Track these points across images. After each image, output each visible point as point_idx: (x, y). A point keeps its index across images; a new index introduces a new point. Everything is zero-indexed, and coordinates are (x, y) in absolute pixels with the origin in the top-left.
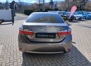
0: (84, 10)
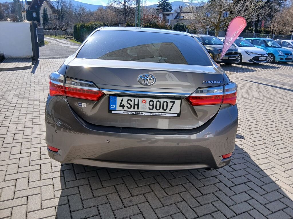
0: (268, 33)
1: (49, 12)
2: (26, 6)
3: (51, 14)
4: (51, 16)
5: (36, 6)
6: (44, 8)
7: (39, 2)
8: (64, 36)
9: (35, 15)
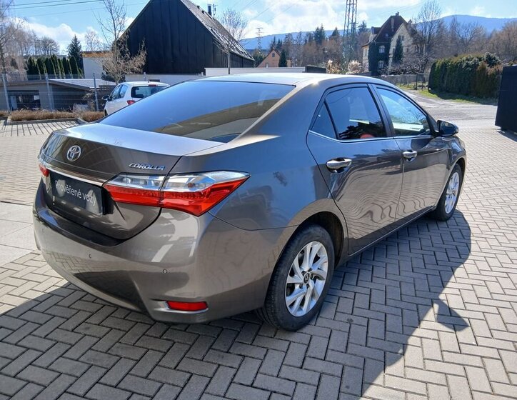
1: (407, 42)
2: (372, 37)
3: (408, 46)
4: (410, 48)
5: (387, 35)
6: (399, 37)
7: (393, 27)
8: (413, 84)
9: (382, 50)
